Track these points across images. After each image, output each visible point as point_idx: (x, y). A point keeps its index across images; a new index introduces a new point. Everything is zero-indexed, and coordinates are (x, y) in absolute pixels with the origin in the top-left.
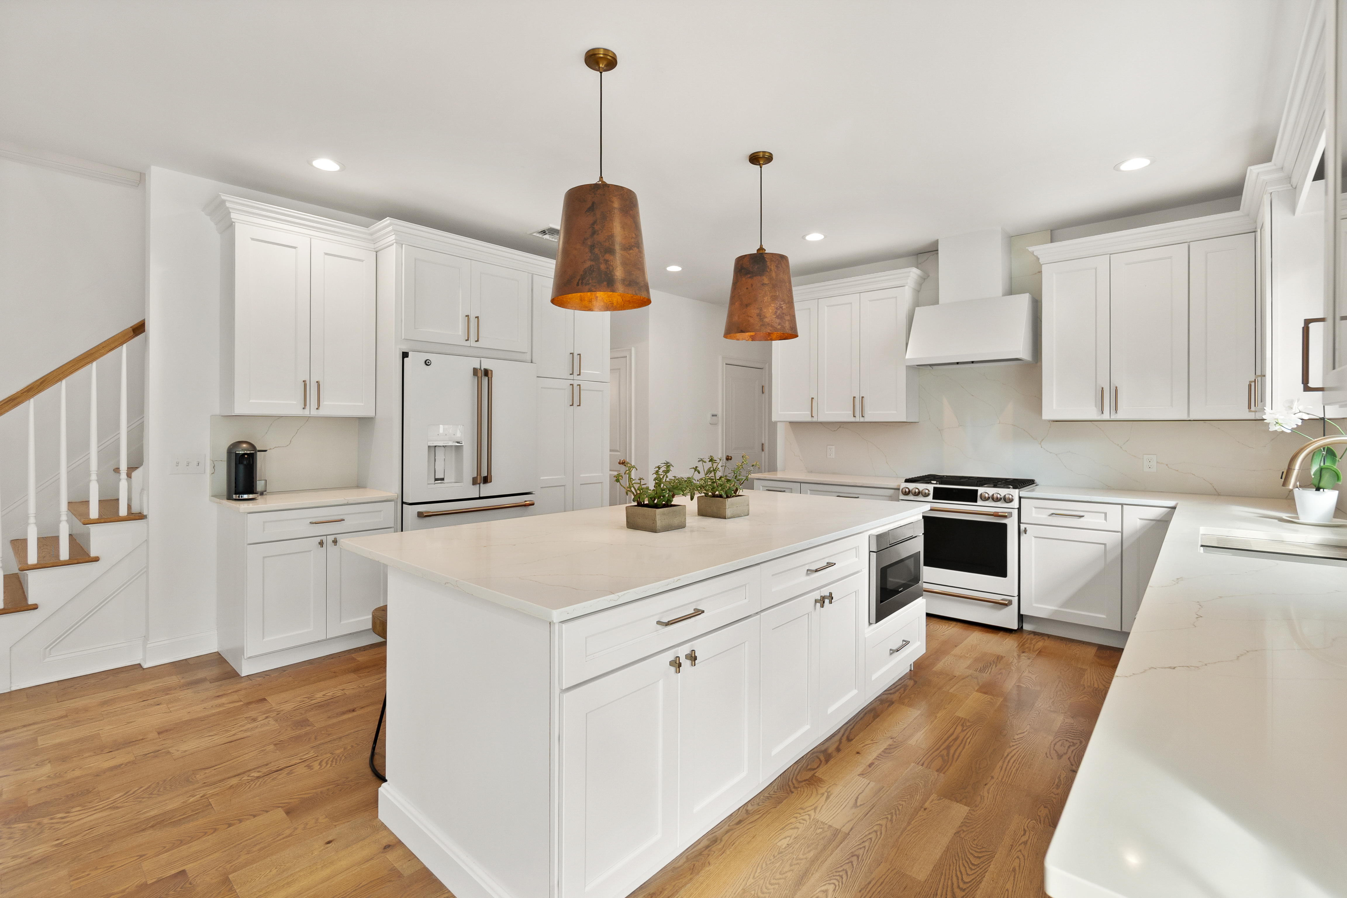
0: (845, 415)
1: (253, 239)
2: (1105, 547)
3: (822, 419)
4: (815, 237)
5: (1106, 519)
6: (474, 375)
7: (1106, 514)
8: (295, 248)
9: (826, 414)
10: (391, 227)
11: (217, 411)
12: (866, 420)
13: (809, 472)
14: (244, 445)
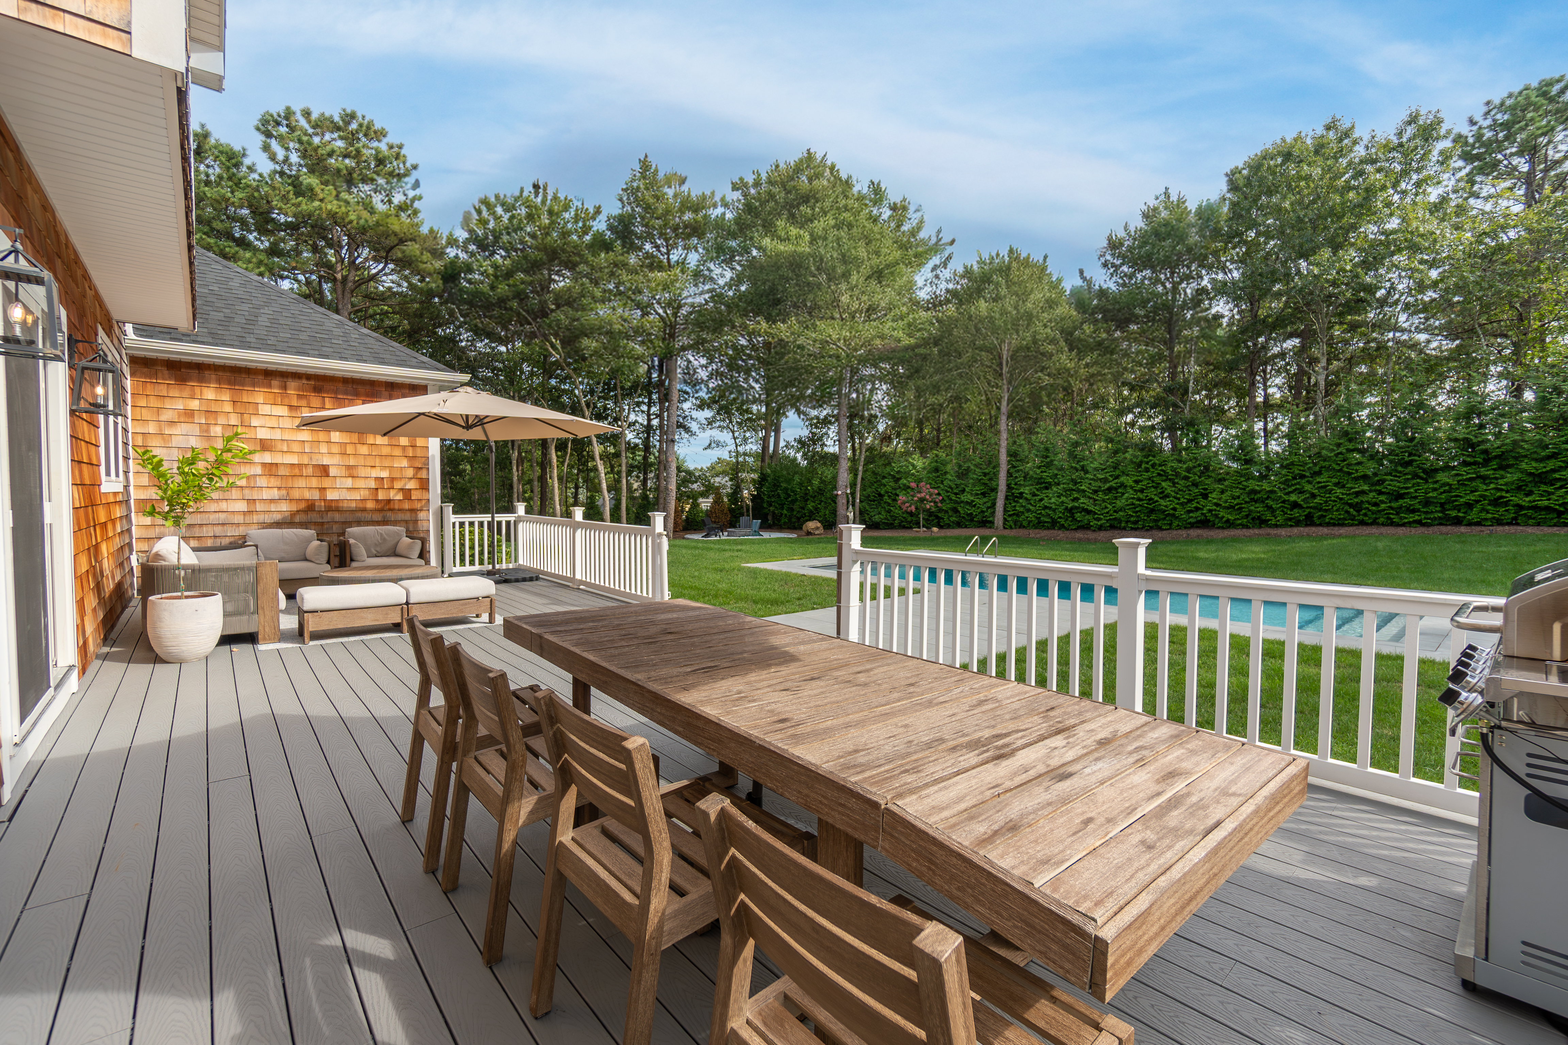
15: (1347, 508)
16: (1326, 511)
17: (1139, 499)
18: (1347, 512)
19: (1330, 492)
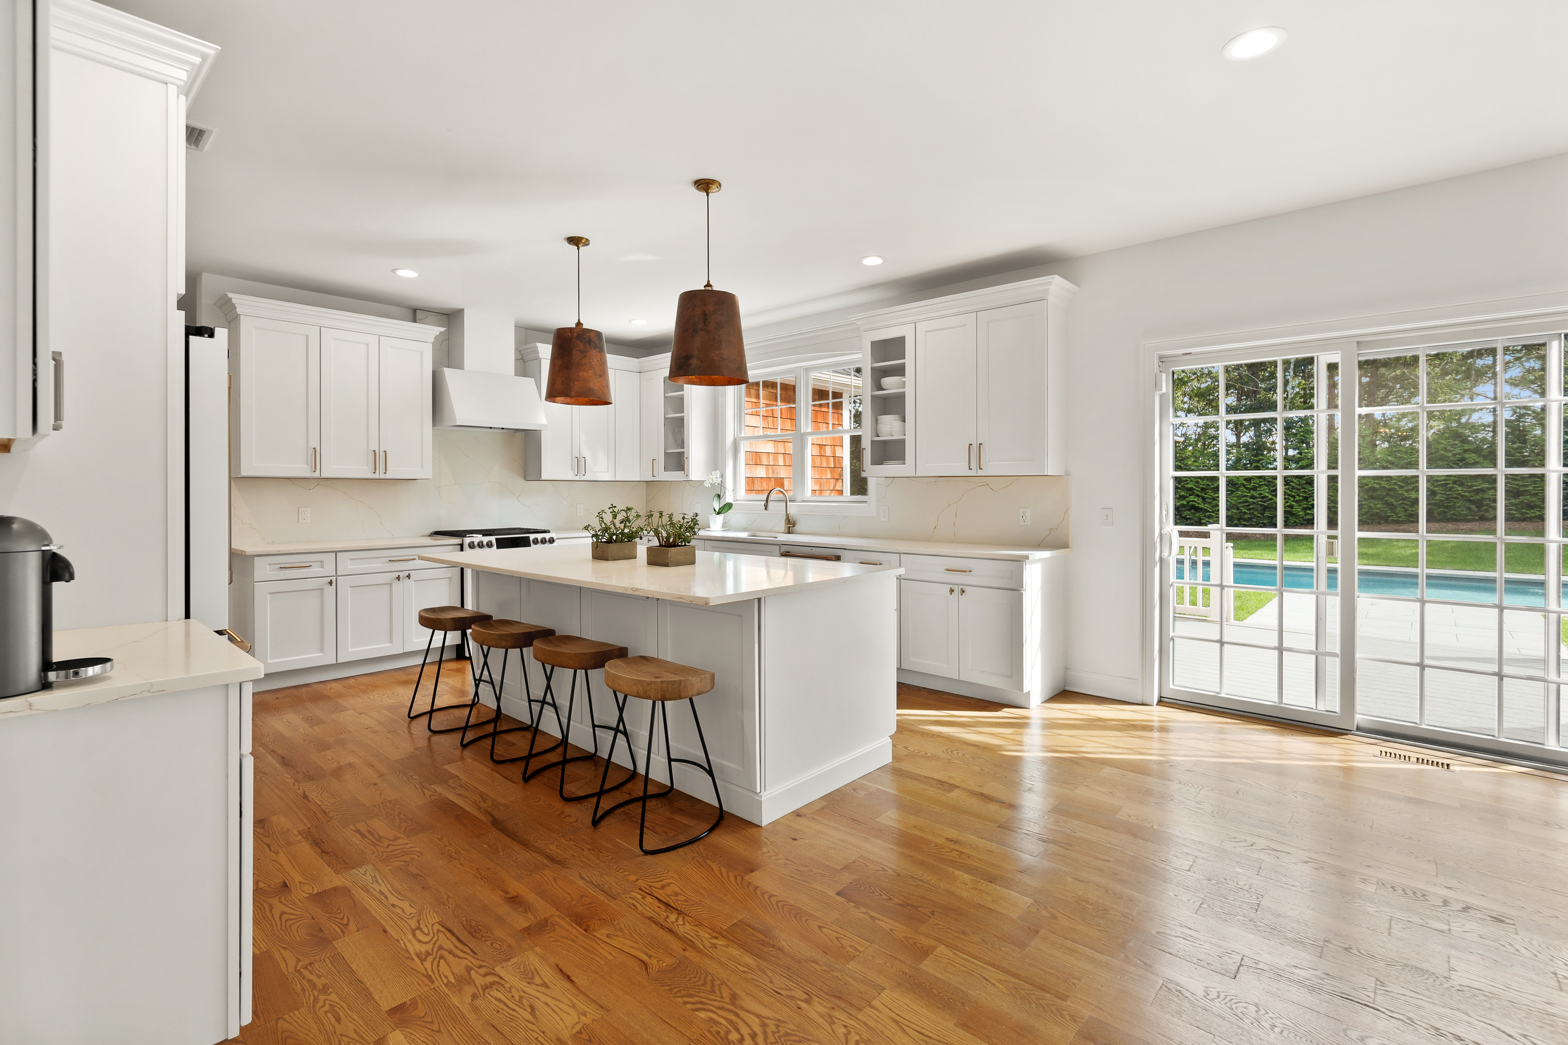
0: (362, 471)
3: (327, 474)
9: (333, 468)
12: (389, 477)
13: (269, 543)
15: (1468, 504)
16: (1447, 507)
17: (1253, 497)
18: (1469, 509)
19: (1451, 489)
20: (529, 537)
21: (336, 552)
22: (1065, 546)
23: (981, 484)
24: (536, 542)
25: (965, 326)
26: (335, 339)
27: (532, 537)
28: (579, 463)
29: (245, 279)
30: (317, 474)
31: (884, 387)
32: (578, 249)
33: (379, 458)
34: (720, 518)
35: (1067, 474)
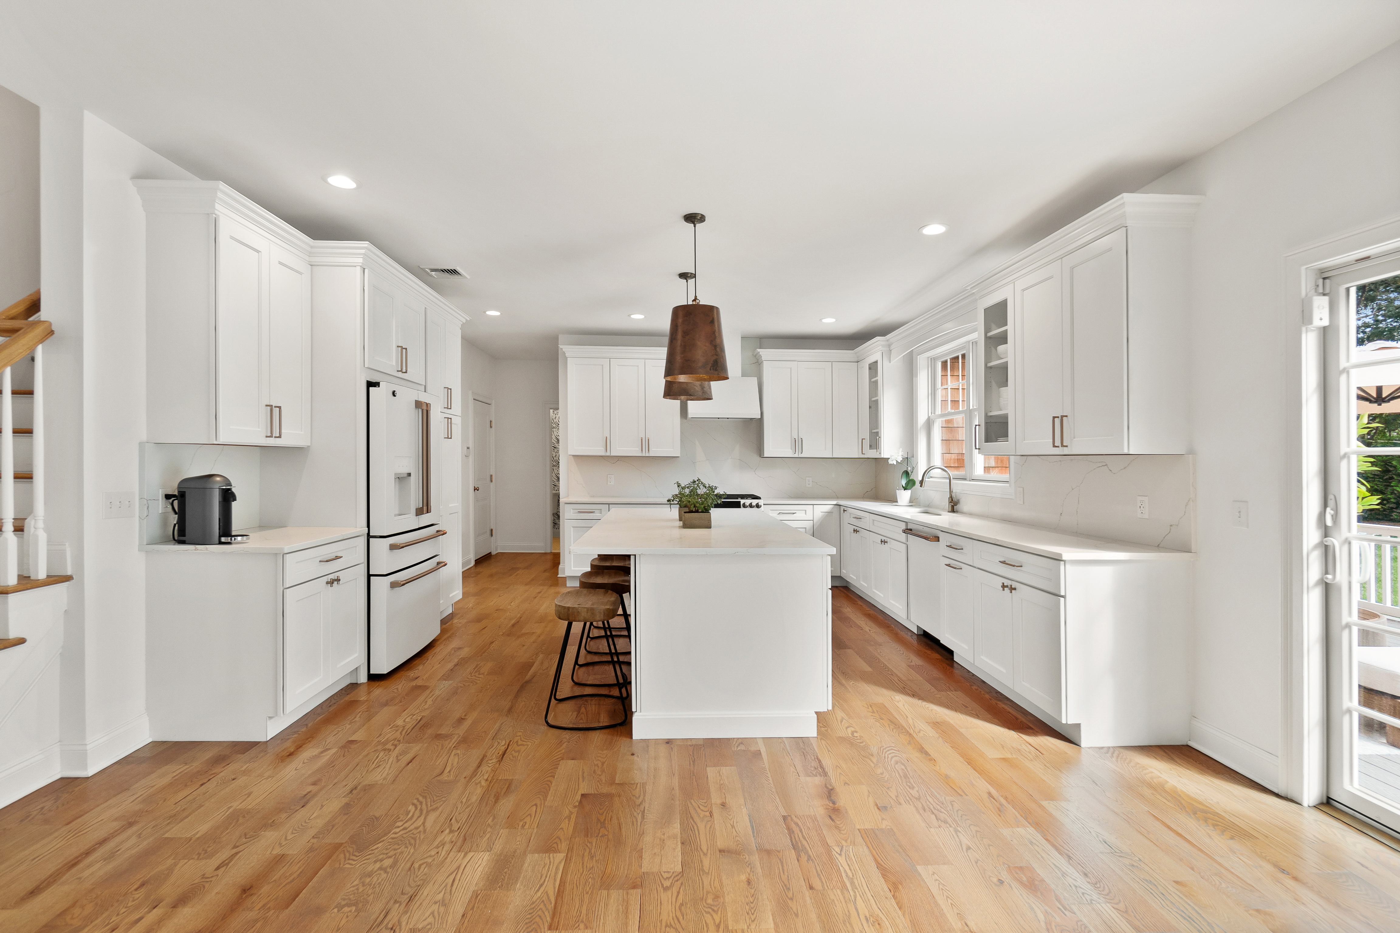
0: (635, 451)
1: (232, 238)
2: (806, 530)
3: (614, 453)
4: (637, 316)
5: (806, 514)
6: (416, 407)
7: (806, 511)
8: (258, 251)
9: (618, 450)
10: (364, 251)
11: (144, 438)
12: (650, 455)
13: (591, 497)
14: (218, 479)
20: (740, 502)
21: (609, 504)
22: (1186, 549)
23: (1101, 465)
24: (744, 506)
25: (1052, 277)
26: (618, 365)
27: (742, 501)
28: (797, 443)
29: (580, 334)
30: (608, 454)
31: (1002, 356)
32: (687, 282)
33: (645, 443)
34: (908, 493)
35: (1191, 452)
